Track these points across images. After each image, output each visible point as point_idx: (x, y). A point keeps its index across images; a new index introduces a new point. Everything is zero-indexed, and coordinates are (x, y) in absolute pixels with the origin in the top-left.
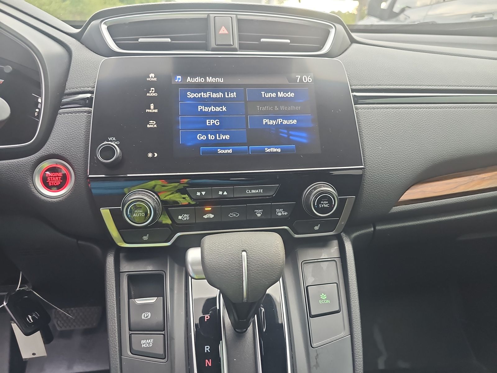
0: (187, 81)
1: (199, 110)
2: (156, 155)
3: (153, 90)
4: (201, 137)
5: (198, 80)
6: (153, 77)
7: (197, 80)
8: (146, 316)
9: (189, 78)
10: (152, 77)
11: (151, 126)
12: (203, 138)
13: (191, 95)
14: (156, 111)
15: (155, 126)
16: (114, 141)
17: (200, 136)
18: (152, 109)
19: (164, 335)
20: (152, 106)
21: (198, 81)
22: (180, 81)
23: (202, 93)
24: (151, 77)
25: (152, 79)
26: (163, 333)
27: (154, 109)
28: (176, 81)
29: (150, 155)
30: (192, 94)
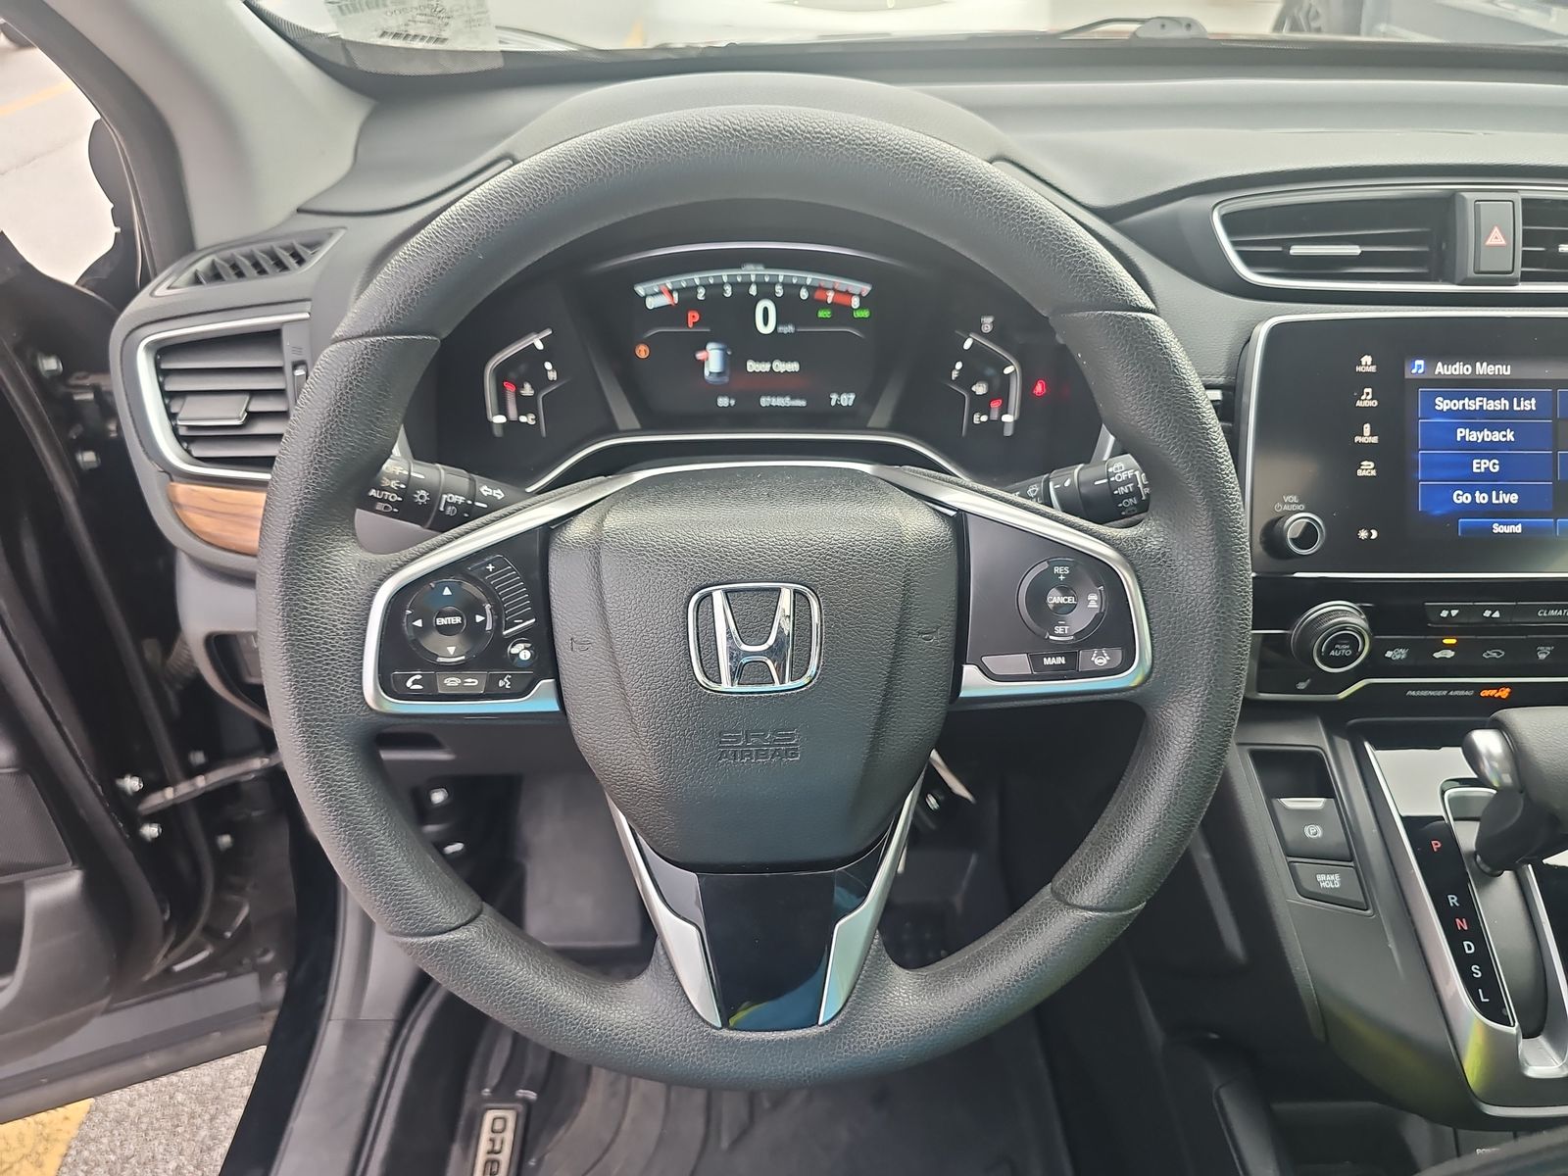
0: (1436, 373)
1: (1459, 439)
2: (1375, 534)
3: (1368, 394)
4: (1461, 498)
5: (1459, 369)
6: (1369, 363)
7: (1455, 370)
8: (1313, 832)
9: (1440, 364)
10: (1366, 365)
11: (1365, 473)
12: (1466, 499)
13: (1443, 404)
14: (1375, 440)
15: (1373, 473)
16: (1294, 503)
17: (1458, 495)
18: (1367, 436)
19: (1356, 868)
20: (1367, 428)
21: (1457, 373)
22: (1421, 371)
23: (1467, 399)
24: (1363, 363)
25: (1368, 369)
26: (1352, 864)
27: (1372, 435)
28: (1414, 371)
29: (1363, 534)
30: (1446, 402)
